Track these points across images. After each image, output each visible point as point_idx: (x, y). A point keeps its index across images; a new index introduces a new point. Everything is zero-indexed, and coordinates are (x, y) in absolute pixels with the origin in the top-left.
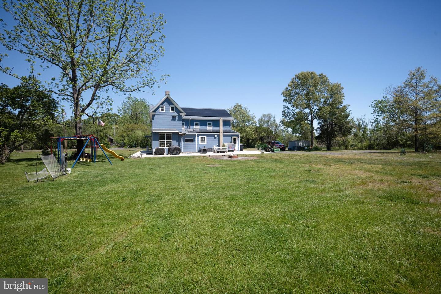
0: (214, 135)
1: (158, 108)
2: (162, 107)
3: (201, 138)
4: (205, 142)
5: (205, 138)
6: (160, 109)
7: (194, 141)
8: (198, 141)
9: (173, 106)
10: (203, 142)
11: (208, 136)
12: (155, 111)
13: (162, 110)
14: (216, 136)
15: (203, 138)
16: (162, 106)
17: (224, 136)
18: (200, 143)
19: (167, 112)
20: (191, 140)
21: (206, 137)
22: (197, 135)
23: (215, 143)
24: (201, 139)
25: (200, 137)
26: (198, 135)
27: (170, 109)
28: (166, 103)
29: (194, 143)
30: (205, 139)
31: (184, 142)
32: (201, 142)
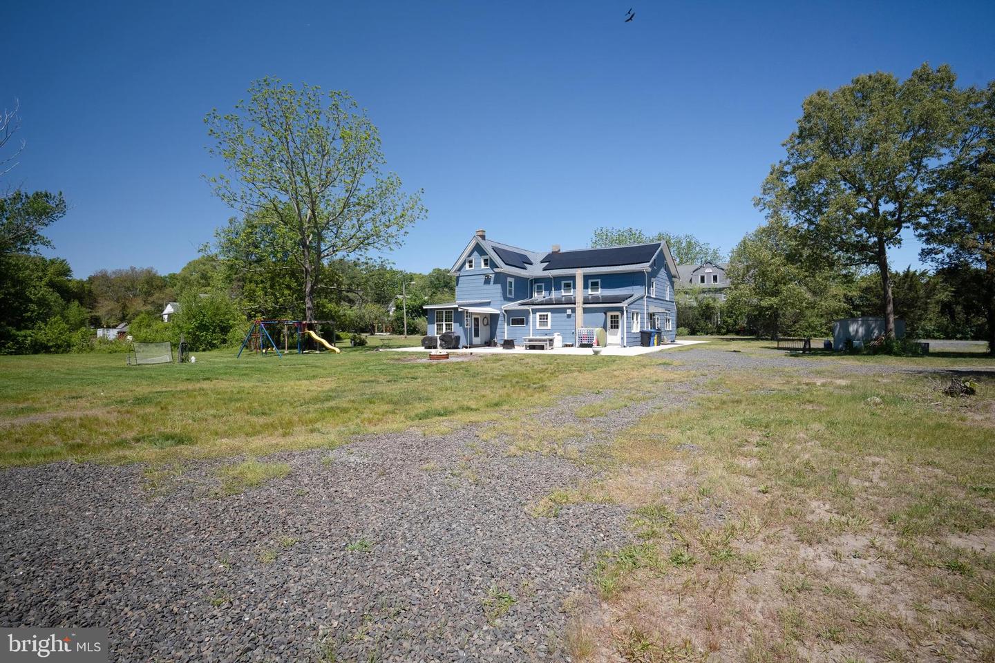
0: (564, 310)
1: (464, 264)
2: (471, 262)
3: (540, 316)
4: (547, 325)
5: (547, 315)
6: (467, 265)
7: (527, 324)
8: (534, 322)
9: (486, 257)
10: (544, 325)
11: (553, 311)
12: (459, 270)
13: (471, 266)
14: (569, 312)
15: (544, 315)
16: (470, 259)
17: (586, 311)
18: (538, 327)
19: (478, 268)
20: (521, 322)
21: (549, 314)
22: (531, 310)
23: (569, 327)
24: (540, 319)
25: (538, 314)
26: (535, 311)
27: (483, 264)
28: (475, 253)
29: (526, 328)
30: (547, 319)
31: (508, 324)
32: (540, 325)
